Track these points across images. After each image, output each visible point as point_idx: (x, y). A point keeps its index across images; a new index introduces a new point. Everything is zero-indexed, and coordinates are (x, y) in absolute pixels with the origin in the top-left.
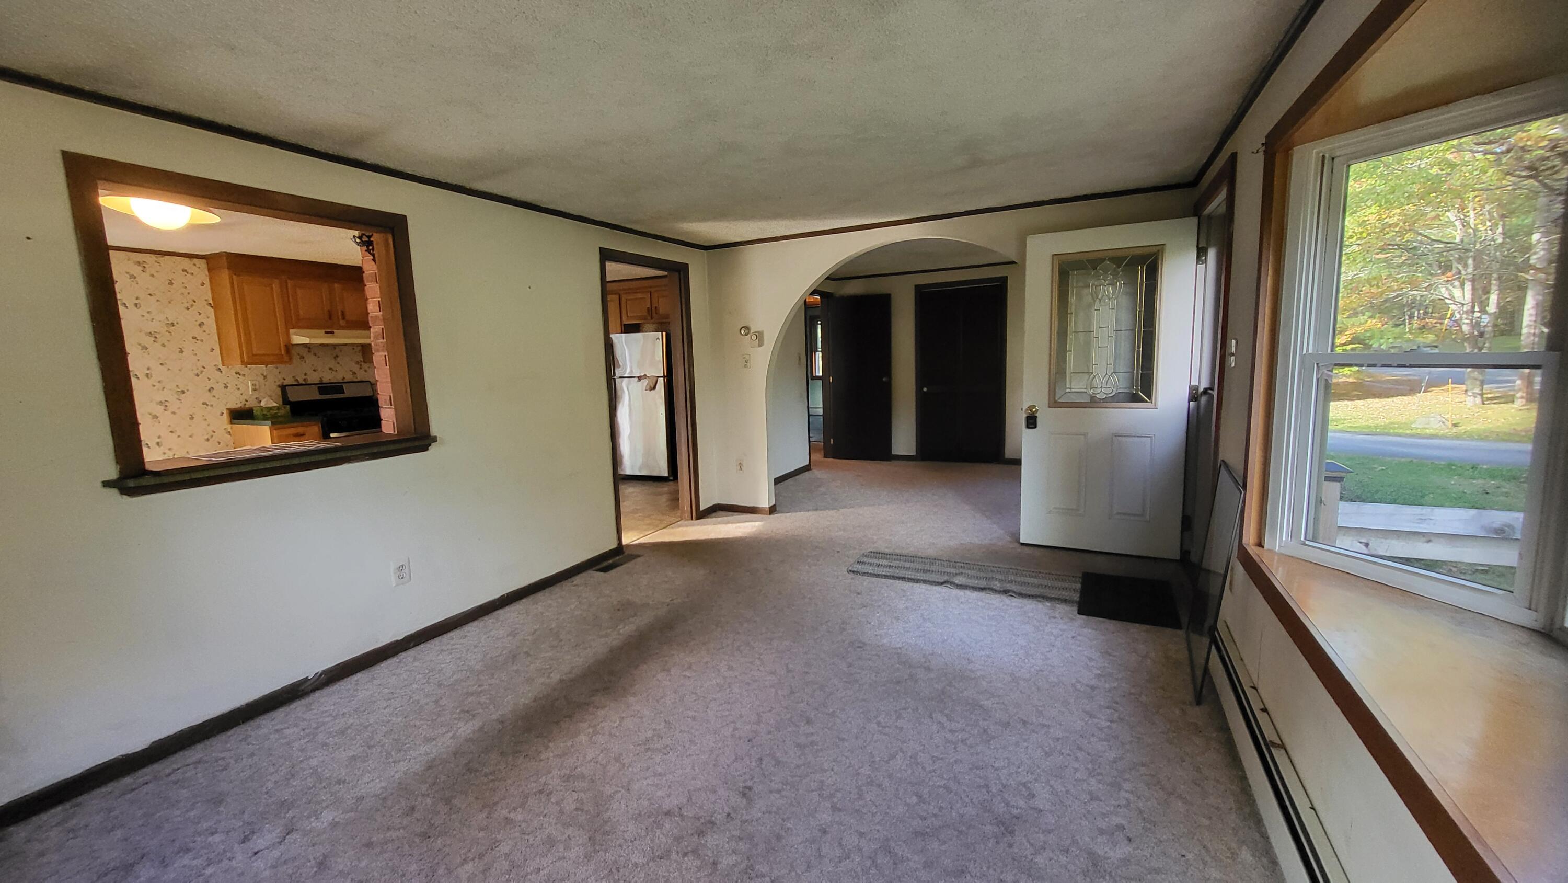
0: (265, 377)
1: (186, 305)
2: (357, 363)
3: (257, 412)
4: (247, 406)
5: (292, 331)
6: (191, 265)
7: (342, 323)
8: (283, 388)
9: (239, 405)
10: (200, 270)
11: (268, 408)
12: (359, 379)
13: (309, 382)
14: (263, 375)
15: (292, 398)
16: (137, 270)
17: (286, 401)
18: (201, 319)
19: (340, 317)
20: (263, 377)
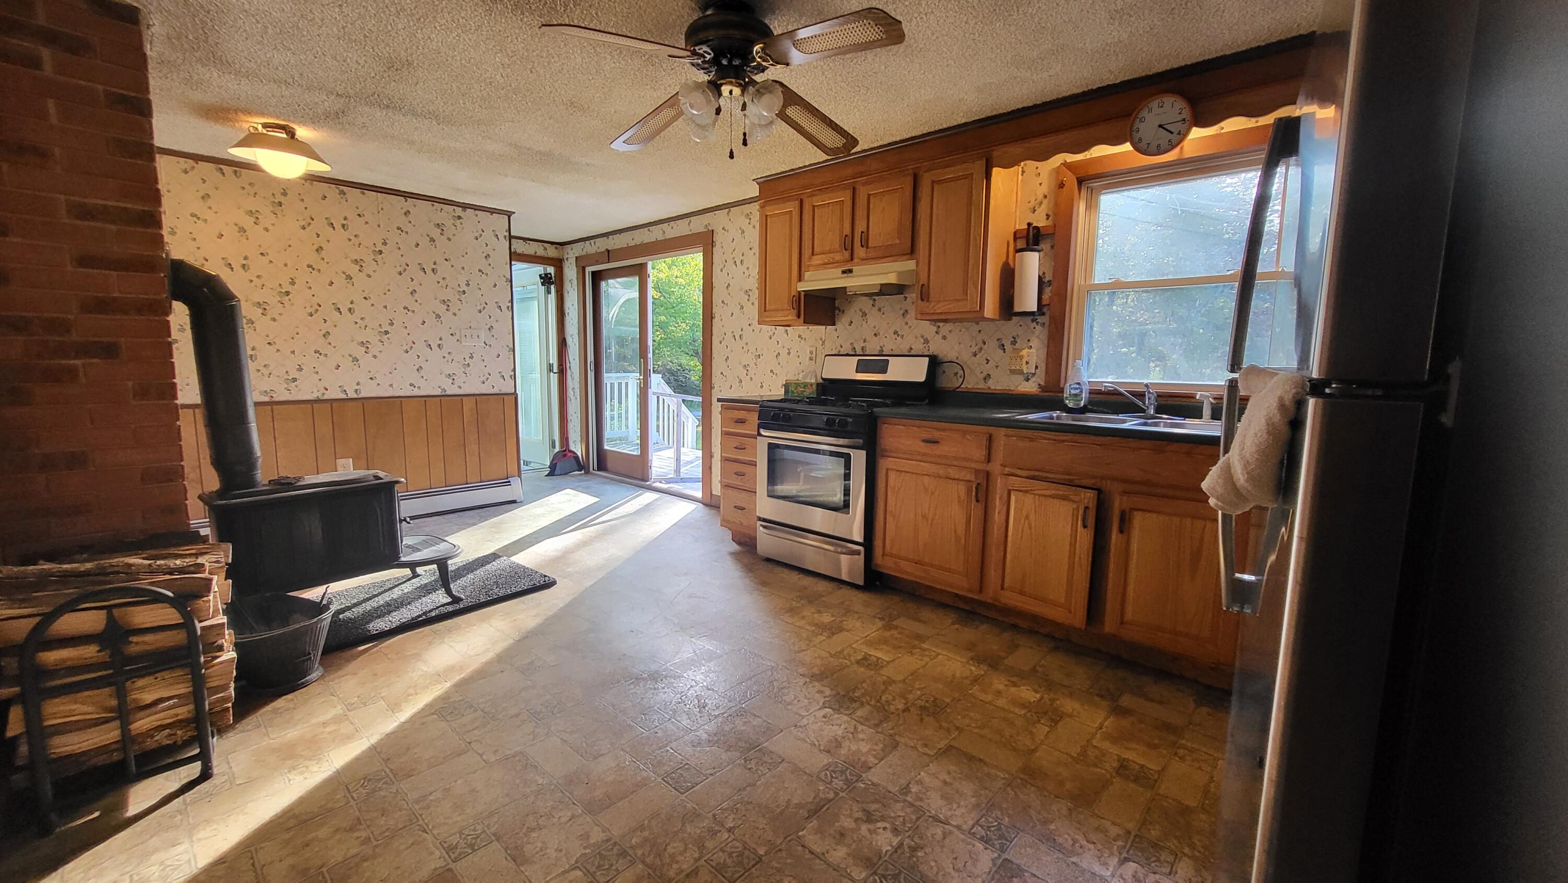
5: (806, 274)
7: (862, 253)
8: (825, 358)
14: (821, 339)
19: (859, 243)
20: (821, 342)
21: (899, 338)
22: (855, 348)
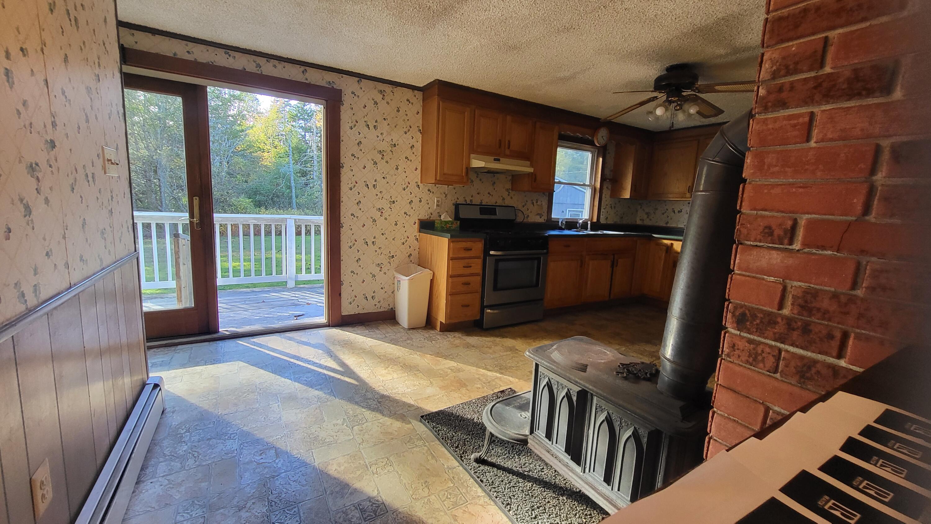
0: (446, 195)
1: (405, 130)
2: (507, 190)
3: (437, 225)
4: (431, 219)
5: (472, 156)
6: (413, 96)
7: (507, 152)
8: (457, 206)
9: (426, 217)
10: (417, 98)
11: (445, 221)
12: (506, 205)
13: (473, 203)
14: (445, 193)
15: (461, 216)
16: (379, 97)
17: (457, 217)
18: (413, 142)
19: (507, 146)
20: (444, 195)
21: (490, 196)
22: (466, 200)
